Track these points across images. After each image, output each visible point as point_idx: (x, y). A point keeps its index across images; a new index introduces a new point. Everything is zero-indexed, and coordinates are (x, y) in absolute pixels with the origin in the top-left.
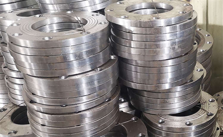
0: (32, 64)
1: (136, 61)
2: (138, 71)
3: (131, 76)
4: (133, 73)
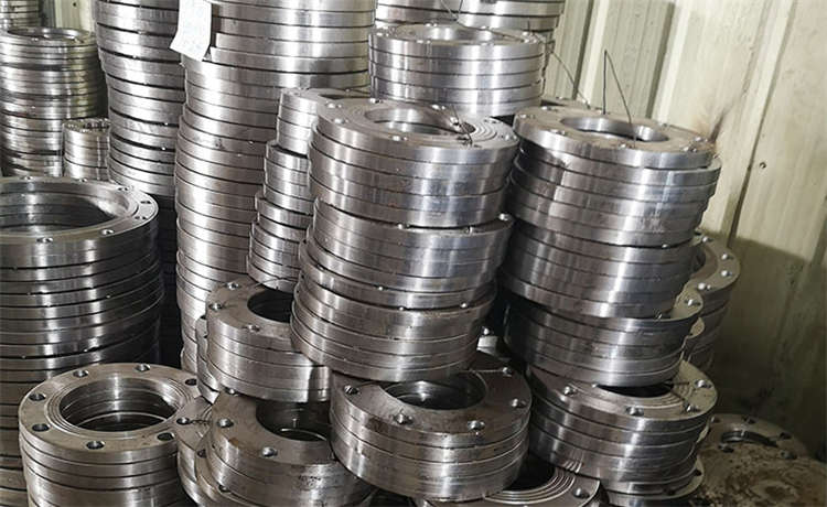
0: (346, 183)
1: (552, 232)
2: (550, 258)
3: (530, 269)
4: (537, 260)
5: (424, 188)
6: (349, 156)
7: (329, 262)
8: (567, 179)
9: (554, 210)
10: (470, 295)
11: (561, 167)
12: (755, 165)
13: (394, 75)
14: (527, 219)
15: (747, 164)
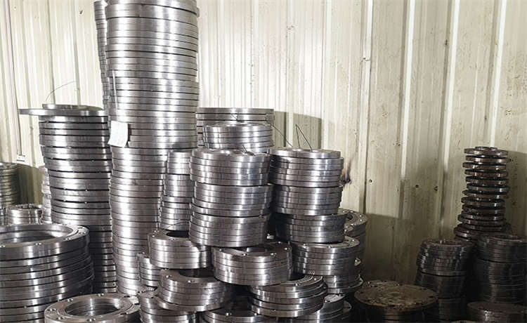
0: (208, 173)
1: (289, 186)
2: (290, 196)
5: (239, 171)
6: (208, 163)
7: (204, 205)
8: (290, 166)
9: (288, 177)
10: (262, 212)
11: (288, 162)
12: (367, 181)
13: (215, 140)
14: (278, 183)
15: (364, 181)
